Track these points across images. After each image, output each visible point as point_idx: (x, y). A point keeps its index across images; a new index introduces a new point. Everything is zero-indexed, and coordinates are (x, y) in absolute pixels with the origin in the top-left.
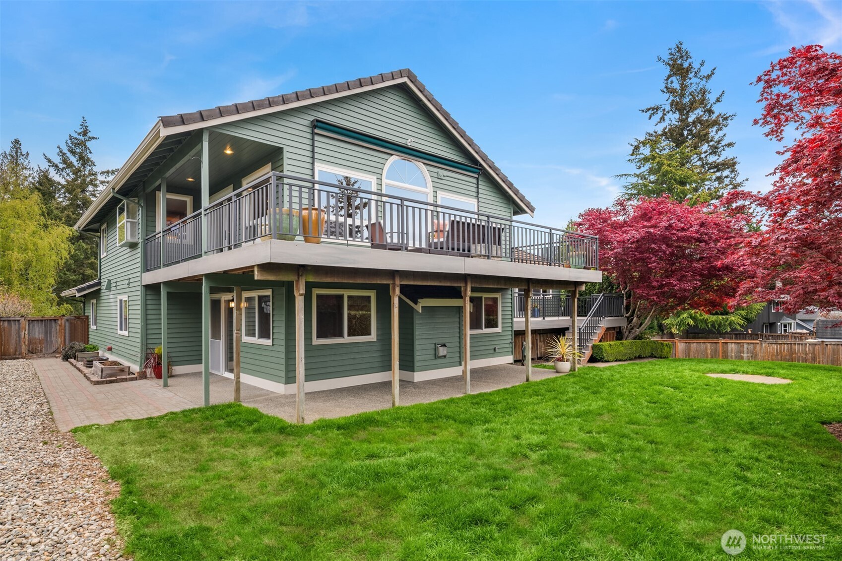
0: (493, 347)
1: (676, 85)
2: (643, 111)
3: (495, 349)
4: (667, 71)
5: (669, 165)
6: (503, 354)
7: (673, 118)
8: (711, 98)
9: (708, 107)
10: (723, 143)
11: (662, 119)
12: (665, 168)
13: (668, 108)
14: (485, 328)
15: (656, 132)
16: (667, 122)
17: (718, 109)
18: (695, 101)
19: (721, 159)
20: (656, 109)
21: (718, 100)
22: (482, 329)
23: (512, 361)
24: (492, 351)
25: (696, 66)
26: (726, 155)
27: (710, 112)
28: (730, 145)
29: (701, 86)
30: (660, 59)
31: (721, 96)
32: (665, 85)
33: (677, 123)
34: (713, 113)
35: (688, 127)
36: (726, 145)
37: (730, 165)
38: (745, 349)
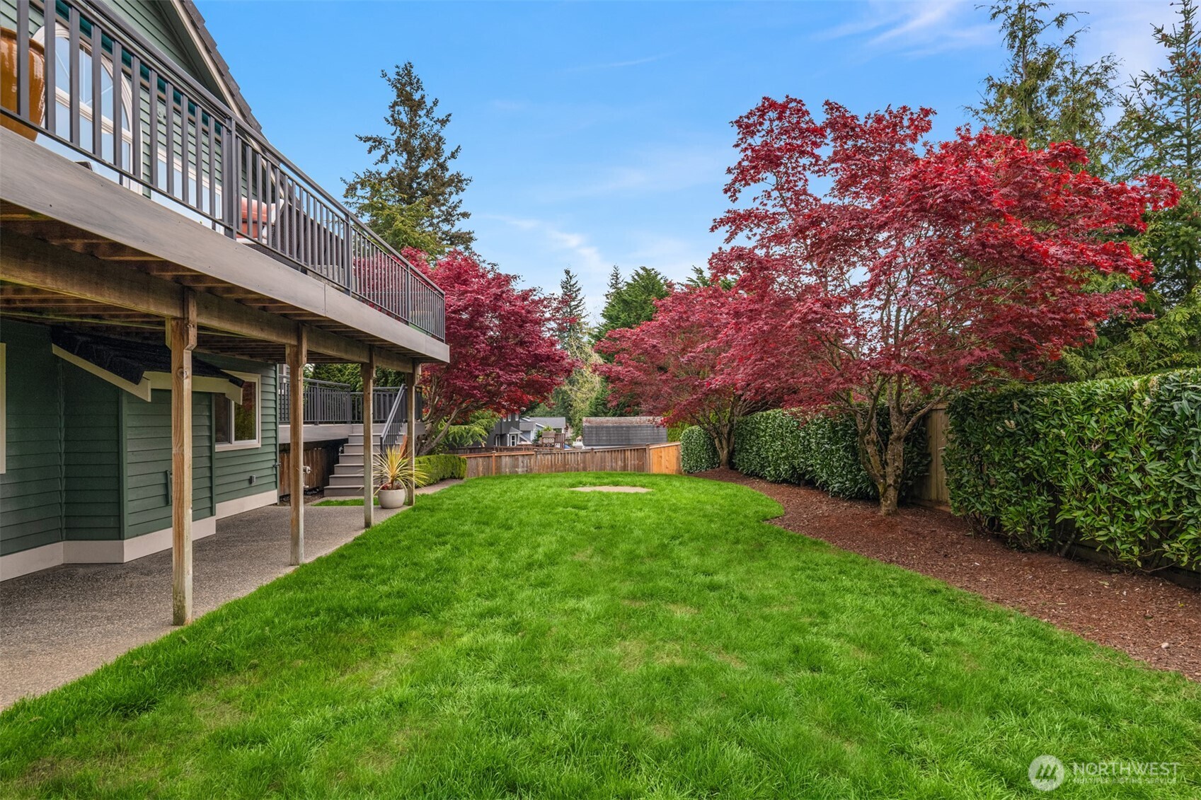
0: (247, 476)
1: (404, 118)
2: (361, 138)
3: (250, 480)
4: (392, 95)
5: (402, 222)
6: (262, 489)
7: (398, 161)
8: (447, 149)
9: (441, 160)
10: (459, 210)
11: (384, 158)
12: (398, 224)
13: (393, 146)
14: (236, 439)
15: (379, 174)
16: (392, 164)
17: (453, 167)
18: (428, 148)
19: (454, 230)
20: (378, 142)
21: (453, 156)
22: (230, 442)
23: (276, 500)
24: (246, 484)
25: (429, 103)
26: (461, 226)
27: (443, 167)
28: (465, 215)
29: (435, 131)
30: (384, 75)
31: (457, 151)
32: (390, 113)
33: (403, 169)
34: (447, 170)
35: (418, 178)
36: (460, 214)
37: (466, 239)
38: (521, 464)
